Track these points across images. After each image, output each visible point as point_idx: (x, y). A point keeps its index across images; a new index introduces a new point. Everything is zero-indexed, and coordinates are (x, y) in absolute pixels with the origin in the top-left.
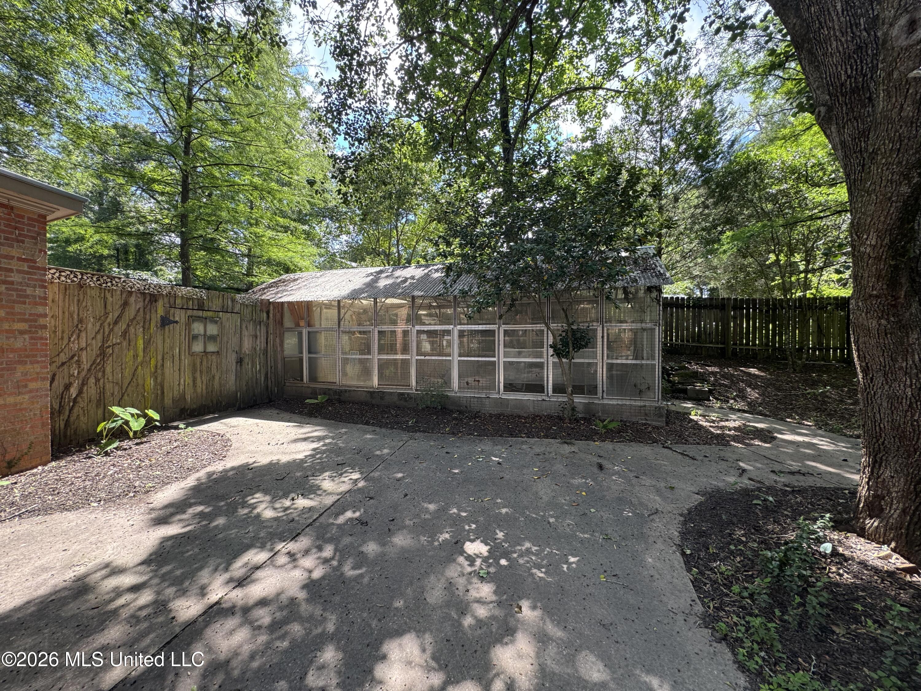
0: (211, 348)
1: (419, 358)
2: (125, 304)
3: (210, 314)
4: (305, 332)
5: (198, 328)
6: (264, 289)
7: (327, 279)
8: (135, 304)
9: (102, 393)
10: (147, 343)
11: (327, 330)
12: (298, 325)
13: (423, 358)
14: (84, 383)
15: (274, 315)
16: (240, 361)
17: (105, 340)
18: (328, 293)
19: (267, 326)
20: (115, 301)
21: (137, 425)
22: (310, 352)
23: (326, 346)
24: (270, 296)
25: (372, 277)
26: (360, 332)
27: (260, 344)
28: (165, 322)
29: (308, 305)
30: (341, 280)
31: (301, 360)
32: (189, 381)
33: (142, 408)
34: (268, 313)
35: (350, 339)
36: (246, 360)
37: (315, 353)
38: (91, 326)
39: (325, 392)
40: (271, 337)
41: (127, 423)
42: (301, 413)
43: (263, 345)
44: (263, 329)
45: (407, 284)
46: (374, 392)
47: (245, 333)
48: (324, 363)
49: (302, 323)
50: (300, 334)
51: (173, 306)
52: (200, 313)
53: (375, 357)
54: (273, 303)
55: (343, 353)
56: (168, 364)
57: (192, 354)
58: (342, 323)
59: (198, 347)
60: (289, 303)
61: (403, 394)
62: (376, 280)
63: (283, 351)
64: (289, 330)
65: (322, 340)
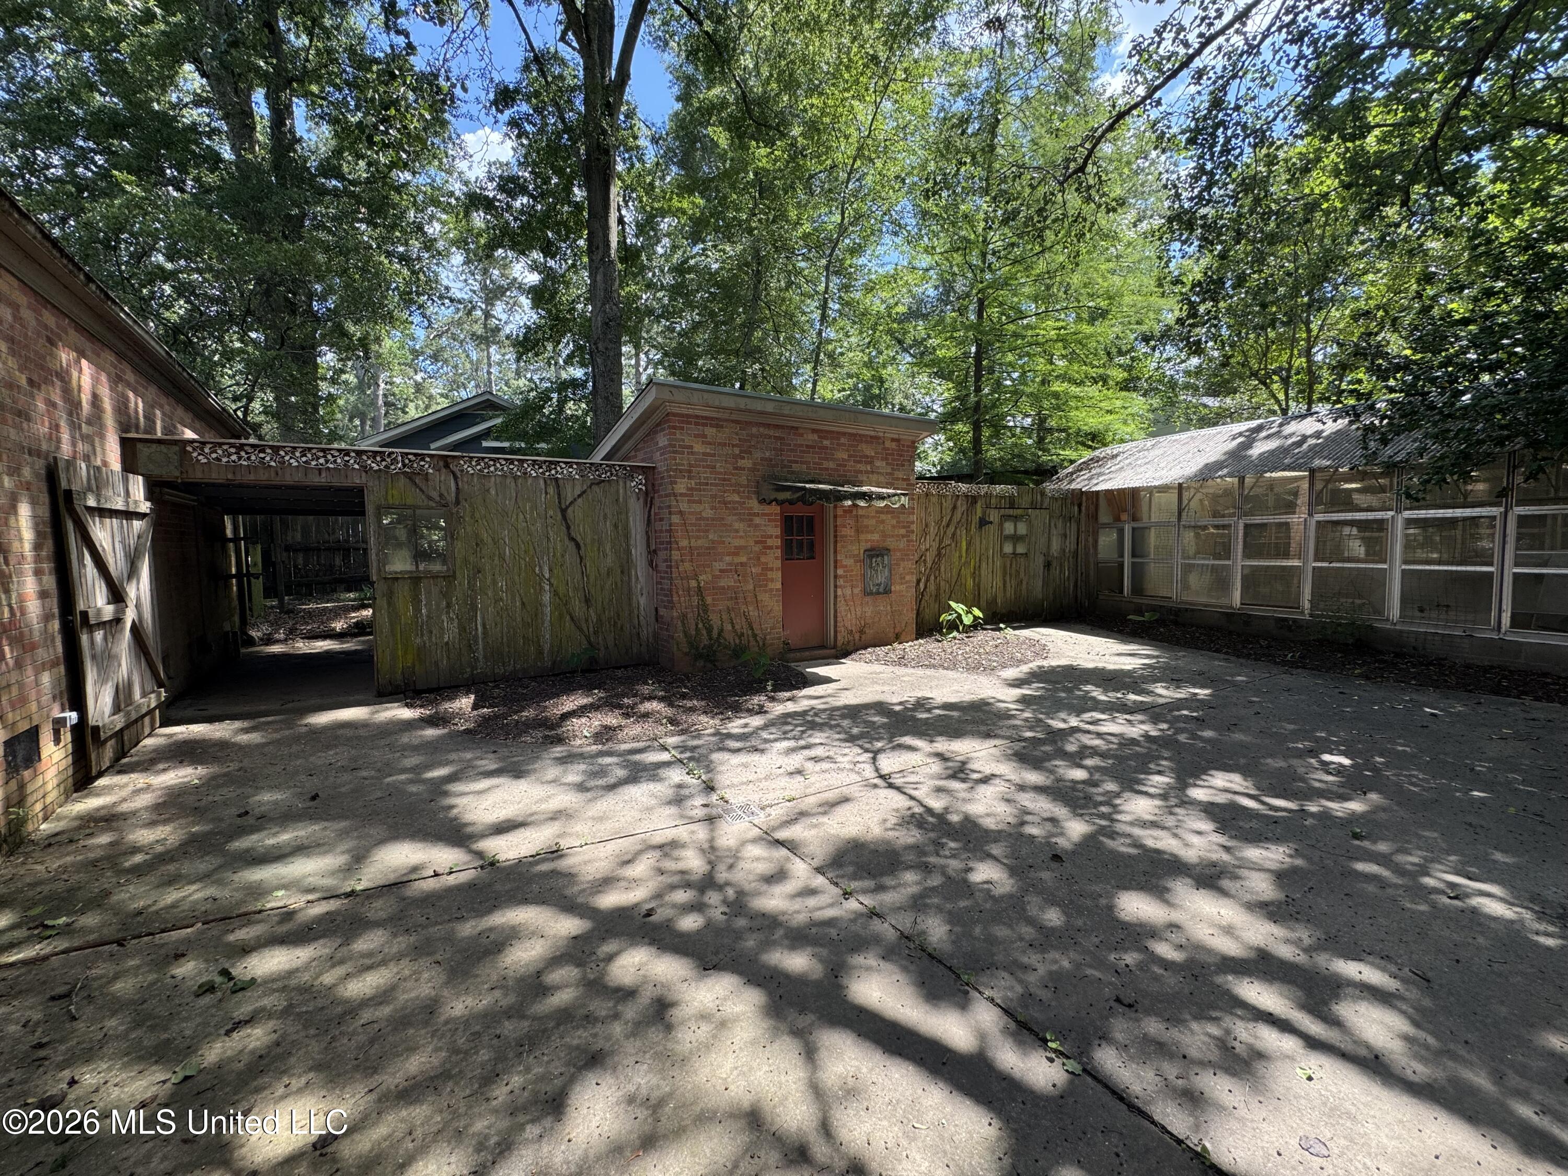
0: (1021, 549)
1: (1319, 564)
2: (955, 508)
3: (1019, 512)
4: (1127, 529)
5: (1009, 528)
6: (1072, 474)
7: (1161, 451)
8: (962, 506)
9: (938, 588)
10: (969, 544)
11: (1159, 525)
12: (1117, 519)
13: (1325, 564)
14: (927, 580)
15: (1087, 508)
16: (1048, 565)
17: (941, 542)
18: (1163, 472)
19: (1078, 523)
20: (948, 504)
21: (968, 620)
22: (1134, 555)
23: (1156, 547)
24: (1081, 483)
25: (1241, 439)
26: (1217, 527)
27: (1070, 545)
28: (983, 522)
29: (1133, 494)
30: (1185, 449)
31: (1121, 565)
32: (1000, 584)
33: (970, 607)
34: (1080, 506)
35: (1197, 536)
36: (1054, 564)
37: (1142, 556)
38: (933, 530)
39: (1153, 609)
40: (1083, 536)
41: (959, 616)
42: (1120, 632)
43: (1073, 547)
44: (1074, 526)
45: (1305, 446)
46: (1232, 614)
47: (1054, 532)
48: (1154, 571)
49: (1124, 517)
50: (1121, 532)
51: (988, 506)
52: (1011, 512)
53: (1239, 563)
54: (1087, 493)
55: (1184, 558)
56: (984, 565)
57: (1003, 556)
58: (1184, 514)
59: (1008, 549)
60: (1108, 492)
61: (1286, 619)
62: (1249, 444)
63: (1096, 554)
64: (1105, 526)
65: (1152, 539)
